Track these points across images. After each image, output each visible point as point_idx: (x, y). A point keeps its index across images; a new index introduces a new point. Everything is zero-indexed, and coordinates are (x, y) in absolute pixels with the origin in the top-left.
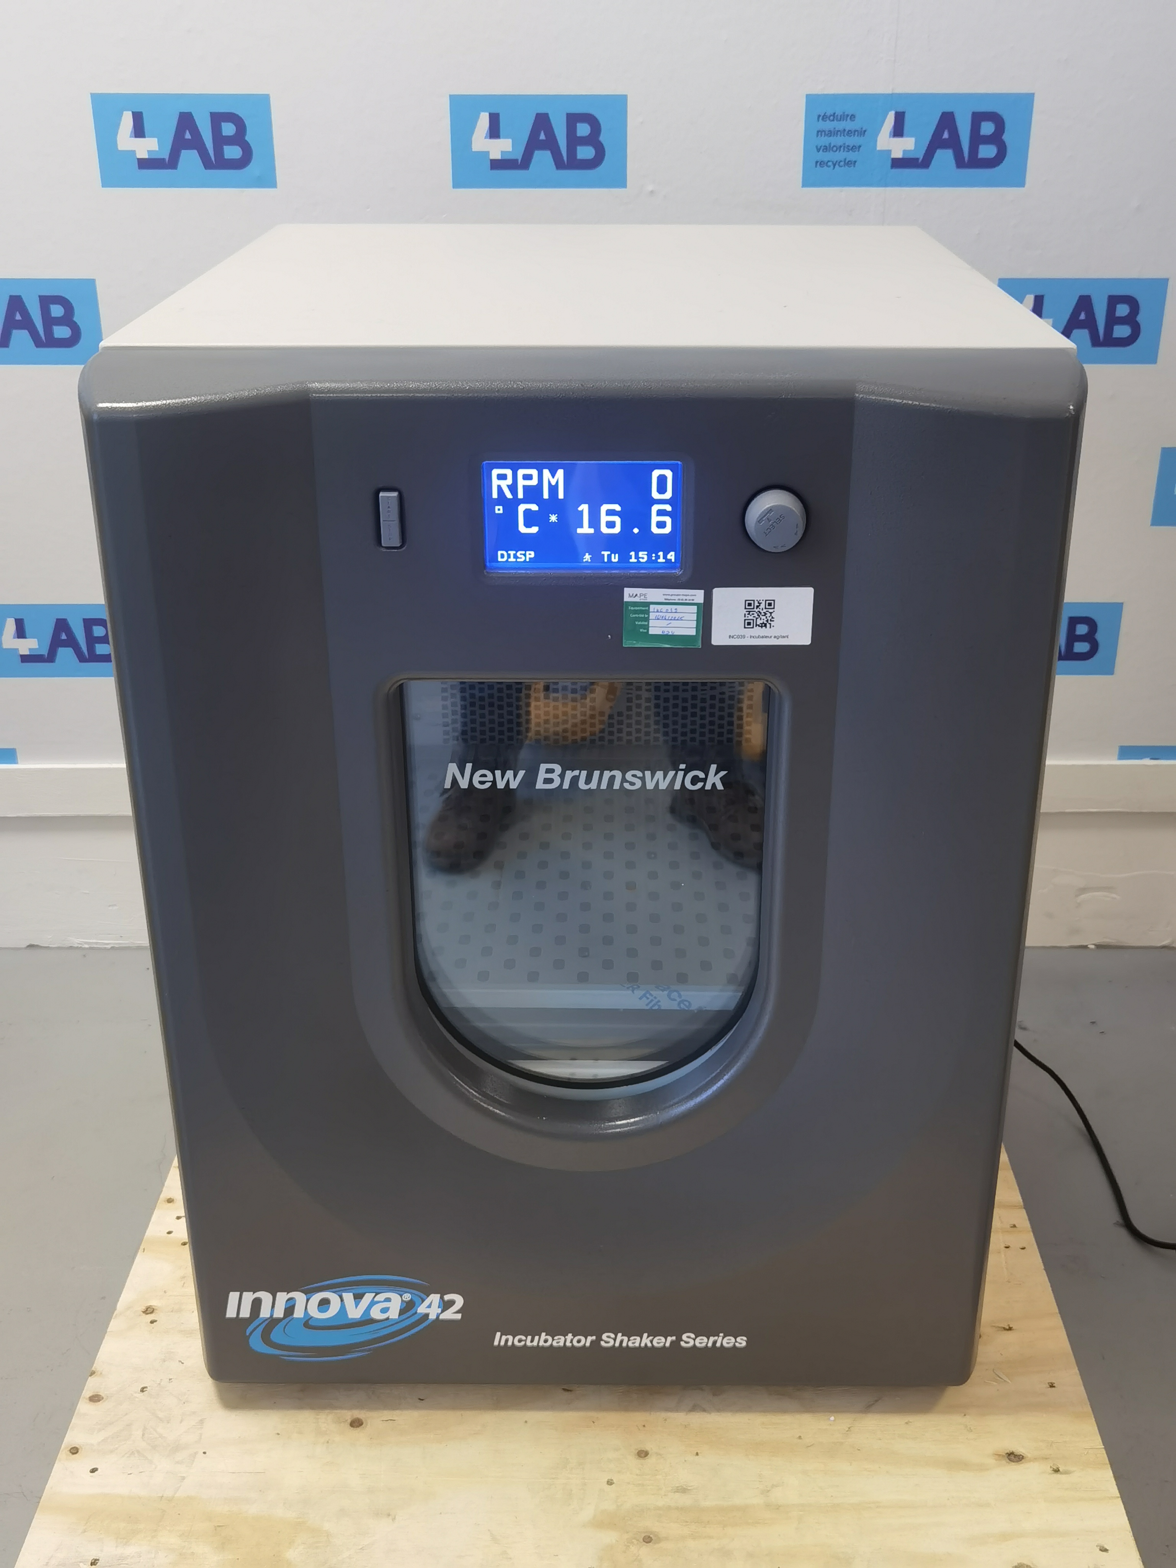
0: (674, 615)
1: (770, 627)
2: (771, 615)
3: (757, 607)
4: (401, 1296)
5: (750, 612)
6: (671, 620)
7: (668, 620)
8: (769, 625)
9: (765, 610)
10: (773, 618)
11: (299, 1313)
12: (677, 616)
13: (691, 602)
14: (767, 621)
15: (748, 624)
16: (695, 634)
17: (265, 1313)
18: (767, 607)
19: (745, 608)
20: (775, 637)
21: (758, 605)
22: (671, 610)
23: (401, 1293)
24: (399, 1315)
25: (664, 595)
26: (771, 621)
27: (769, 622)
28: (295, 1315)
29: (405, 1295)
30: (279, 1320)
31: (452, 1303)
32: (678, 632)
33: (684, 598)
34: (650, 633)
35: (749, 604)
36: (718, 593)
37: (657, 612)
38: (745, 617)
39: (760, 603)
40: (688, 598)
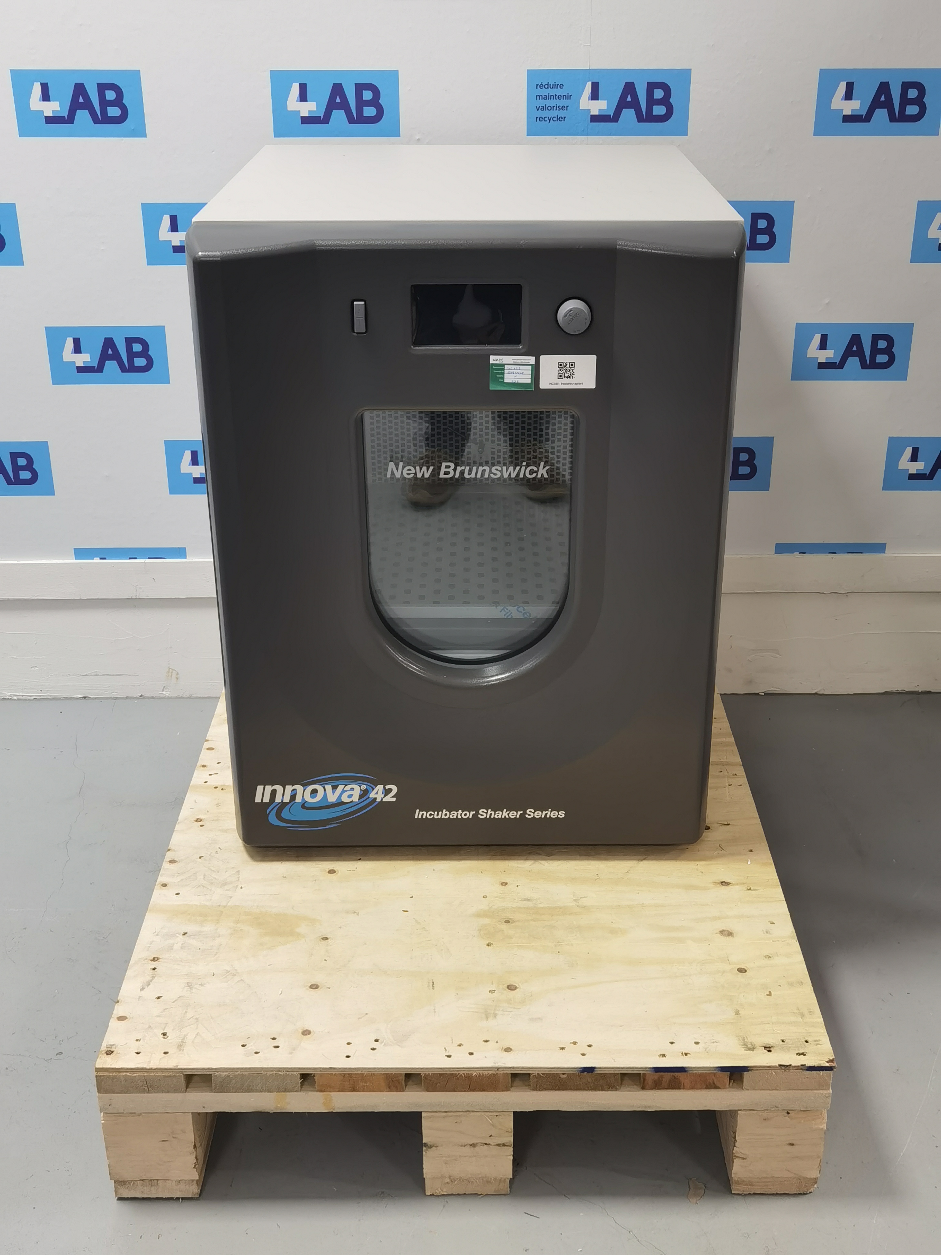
0: (518, 371)
1: (573, 378)
3: (565, 366)
4: (360, 786)
5: (561, 369)
6: (517, 374)
7: (515, 374)
9: (569, 368)
10: (574, 372)
11: (299, 799)
12: (520, 372)
13: (528, 363)
14: (571, 374)
15: (560, 377)
17: (278, 799)
18: (570, 366)
19: (558, 367)
20: (575, 384)
22: (517, 368)
23: (360, 785)
24: (359, 799)
25: (513, 359)
26: (573, 374)
28: (297, 801)
29: (363, 786)
30: (287, 804)
31: (390, 790)
32: (520, 381)
33: (524, 361)
34: (505, 382)
35: (560, 365)
36: (542, 357)
37: (509, 369)
38: (558, 372)
39: (566, 364)
40: (526, 361)
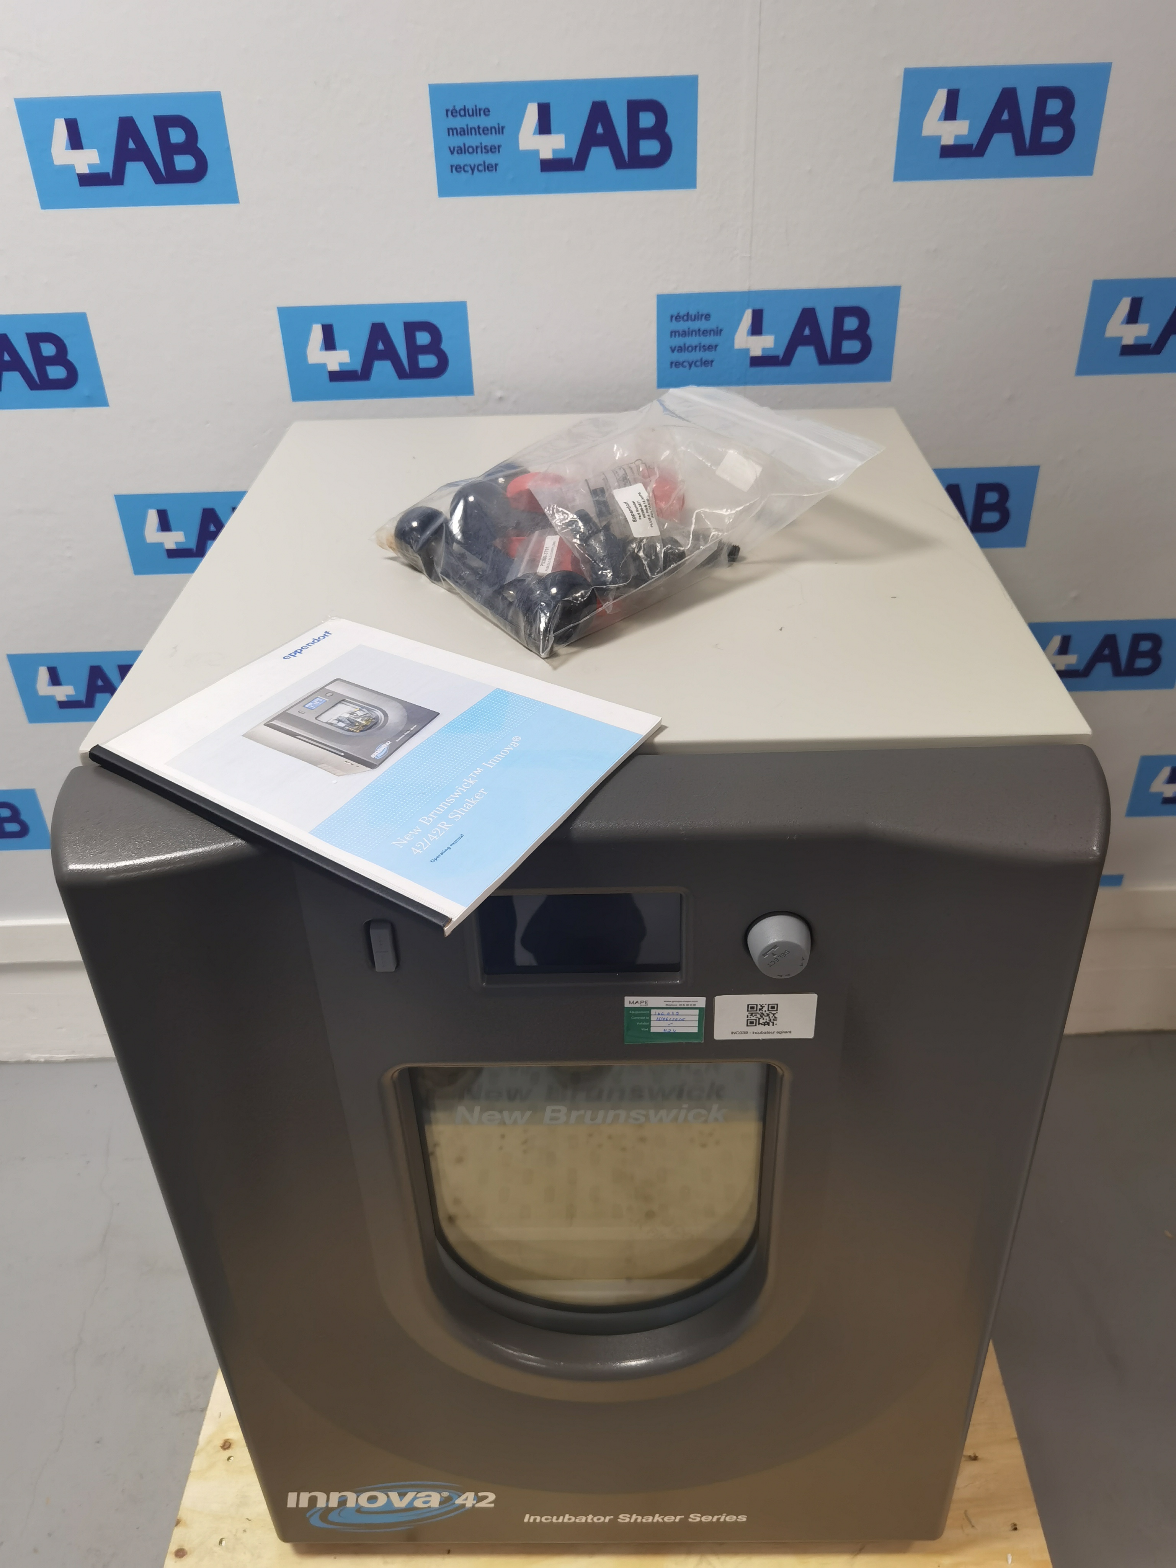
0: (675, 1017)
1: (773, 1025)
2: (774, 1015)
3: (760, 1010)
4: (440, 1494)
5: (752, 1014)
6: (672, 1021)
7: (670, 1021)
8: (772, 1024)
9: (768, 1012)
10: (775, 1018)
11: (351, 1504)
12: (678, 1017)
13: (693, 1006)
14: (770, 1020)
15: (750, 1023)
16: (697, 1031)
17: (321, 1504)
18: (770, 1009)
19: (748, 1011)
20: (778, 1033)
21: (761, 1008)
22: (673, 1013)
23: (440, 1492)
24: (439, 1505)
25: (665, 1001)
26: (774, 1020)
27: (772, 1021)
28: (348, 1505)
29: (444, 1493)
30: (333, 1509)
31: (486, 1497)
32: (679, 1030)
33: (686, 1003)
34: (651, 1031)
35: (751, 1008)
36: (719, 1000)
37: (659, 1014)
38: (748, 1017)
39: (763, 1007)
40: (689, 1003)
